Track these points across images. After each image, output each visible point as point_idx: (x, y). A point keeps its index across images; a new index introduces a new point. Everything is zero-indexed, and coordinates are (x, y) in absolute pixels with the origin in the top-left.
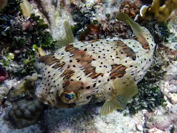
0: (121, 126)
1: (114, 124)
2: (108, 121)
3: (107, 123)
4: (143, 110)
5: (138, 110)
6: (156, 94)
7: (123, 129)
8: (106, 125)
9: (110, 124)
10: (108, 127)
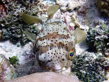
0: (16, 53)
1: (11, 52)
2: (7, 50)
3: (7, 52)
4: (29, 43)
5: (25, 42)
6: (36, 31)
7: (17, 54)
8: (6, 52)
9: (8, 52)
10: (7, 54)
